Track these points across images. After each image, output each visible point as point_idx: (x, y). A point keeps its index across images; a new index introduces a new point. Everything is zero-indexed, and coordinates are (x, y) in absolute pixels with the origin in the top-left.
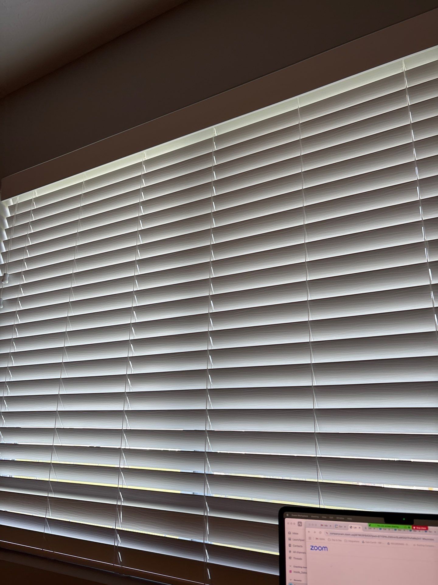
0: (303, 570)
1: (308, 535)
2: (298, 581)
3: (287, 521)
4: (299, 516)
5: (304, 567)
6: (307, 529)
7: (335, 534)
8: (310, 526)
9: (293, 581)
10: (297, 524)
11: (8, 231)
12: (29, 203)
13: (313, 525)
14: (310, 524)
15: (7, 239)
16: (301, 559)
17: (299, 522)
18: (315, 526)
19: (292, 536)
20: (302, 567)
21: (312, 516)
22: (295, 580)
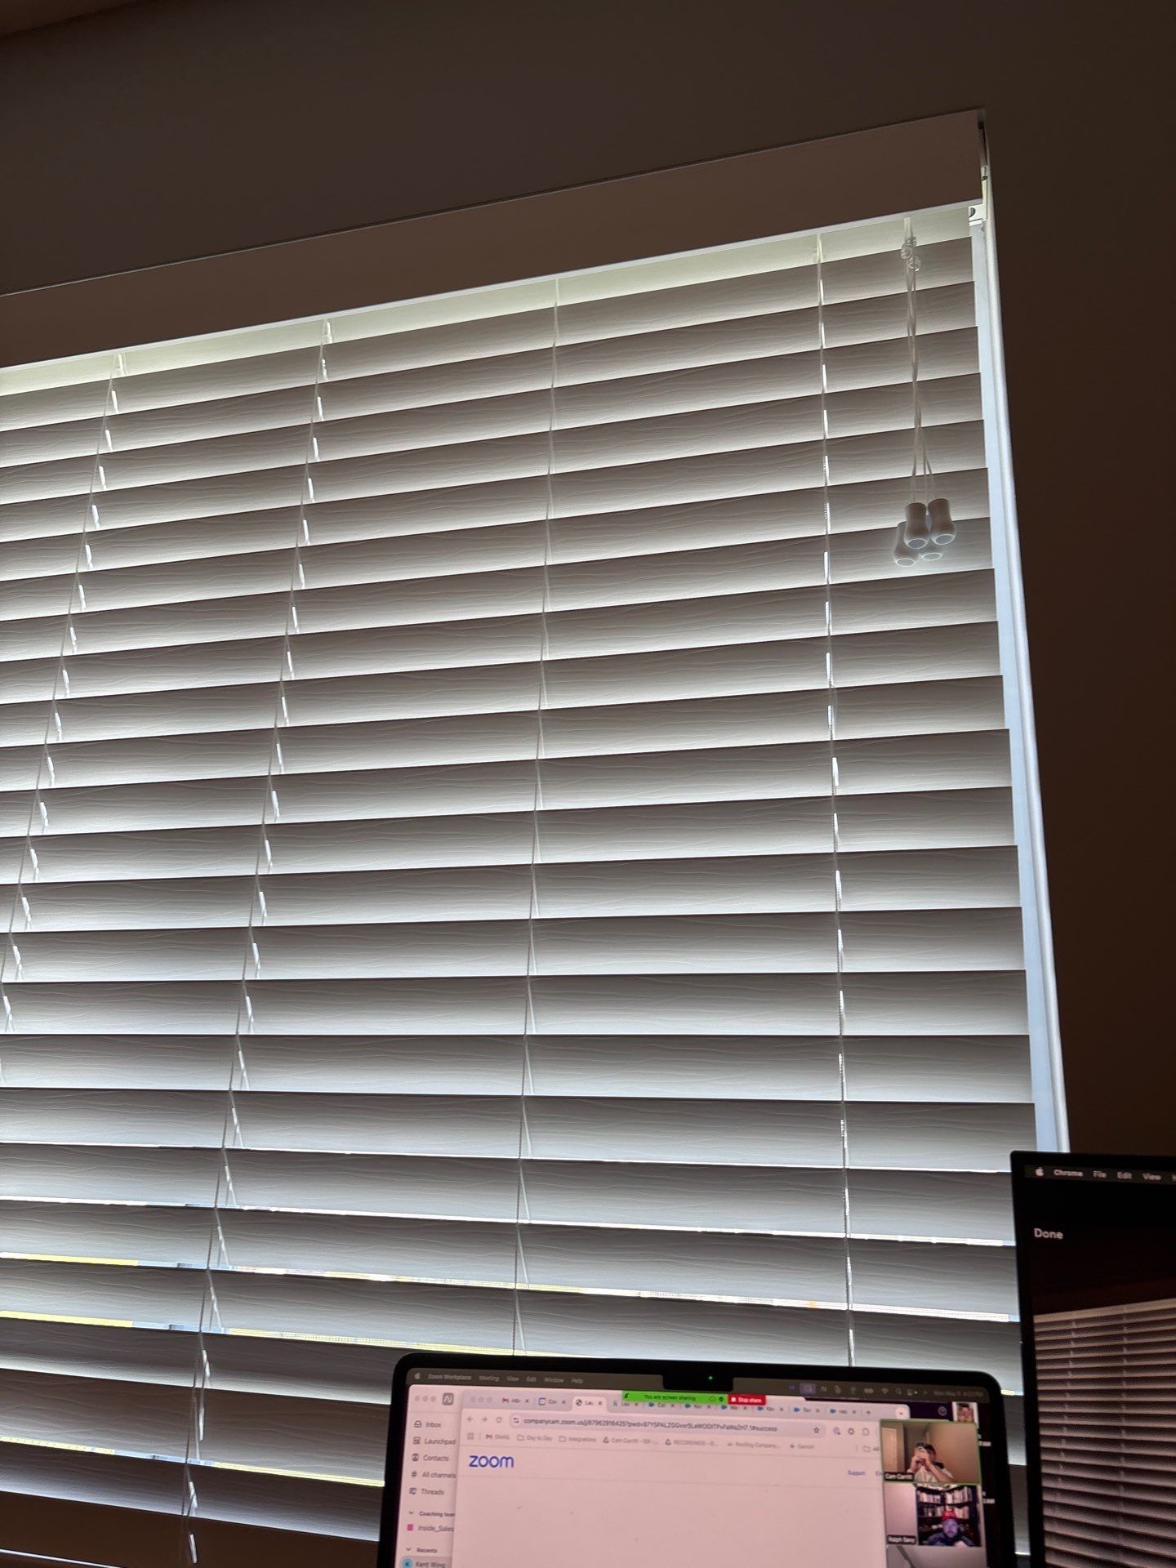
0: (445, 1522)
1: (466, 1427)
2: (428, 1551)
3: (416, 1391)
4: (447, 1377)
5: (447, 1515)
6: (467, 1412)
7: (536, 1422)
8: (475, 1402)
9: (414, 1553)
10: (440, 1399)
13: (481, 1400)
14: (473, 1399)
16: (440, 1493)
17: (445, 1395)
18: (488, 1403)
19: (425, 1433)
20: (441, 1515)
21: (482, 1378)
22: (419, 1550)
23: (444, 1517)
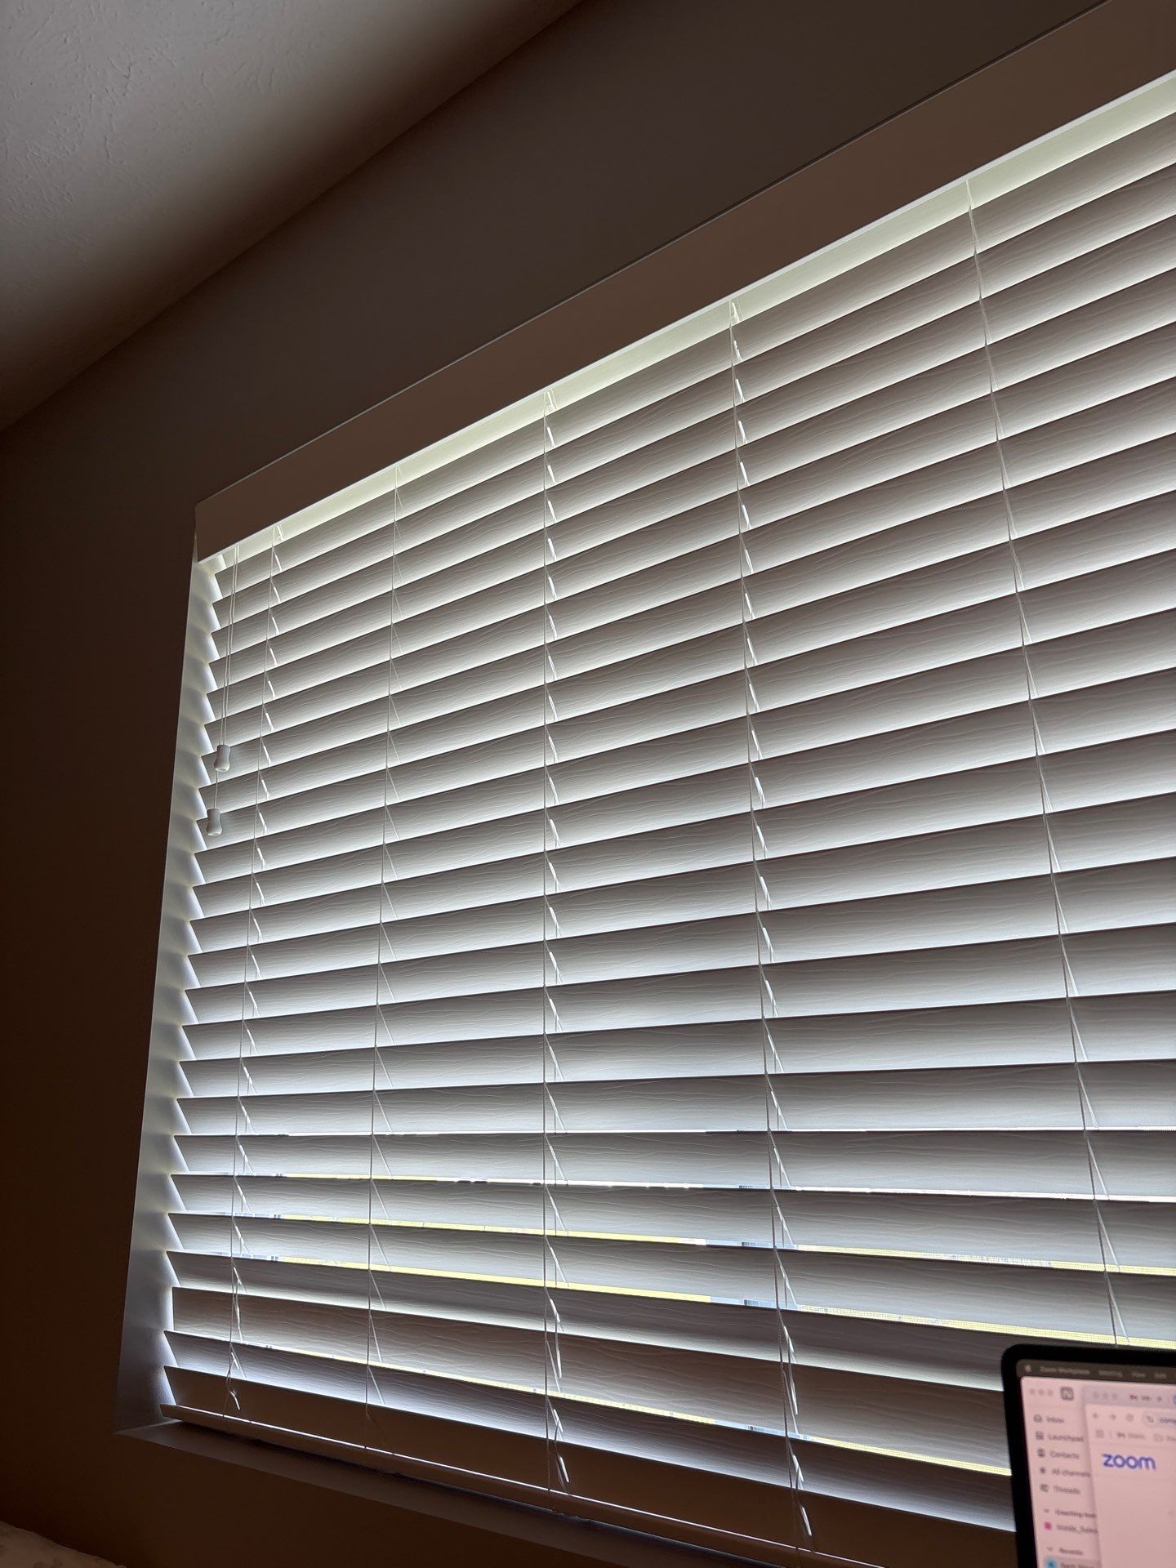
0: (1086, 1523)
1: (1093, 1425)
2: (1072, 1552)
3: (1028, 1384)
4: (1061, 1370)
5: (1087, 1515)
6: (1091, 1409)
8: (1097, 1398)
9: (1056, 1553)
10: (1057, 1394)
11: (219, 636)
12: (263, 559)
13: (1105, 1396)
14: (1096, 1395)
15: (219, 658)
16: (1076, 1491)
17: (1063, 1389)
18: (1115, 1399)
19: (1047, 1428)
20: (1080, 1515)
21: (1102, 1373)
22: (1062, 1551)
23: (1084, 1518)
